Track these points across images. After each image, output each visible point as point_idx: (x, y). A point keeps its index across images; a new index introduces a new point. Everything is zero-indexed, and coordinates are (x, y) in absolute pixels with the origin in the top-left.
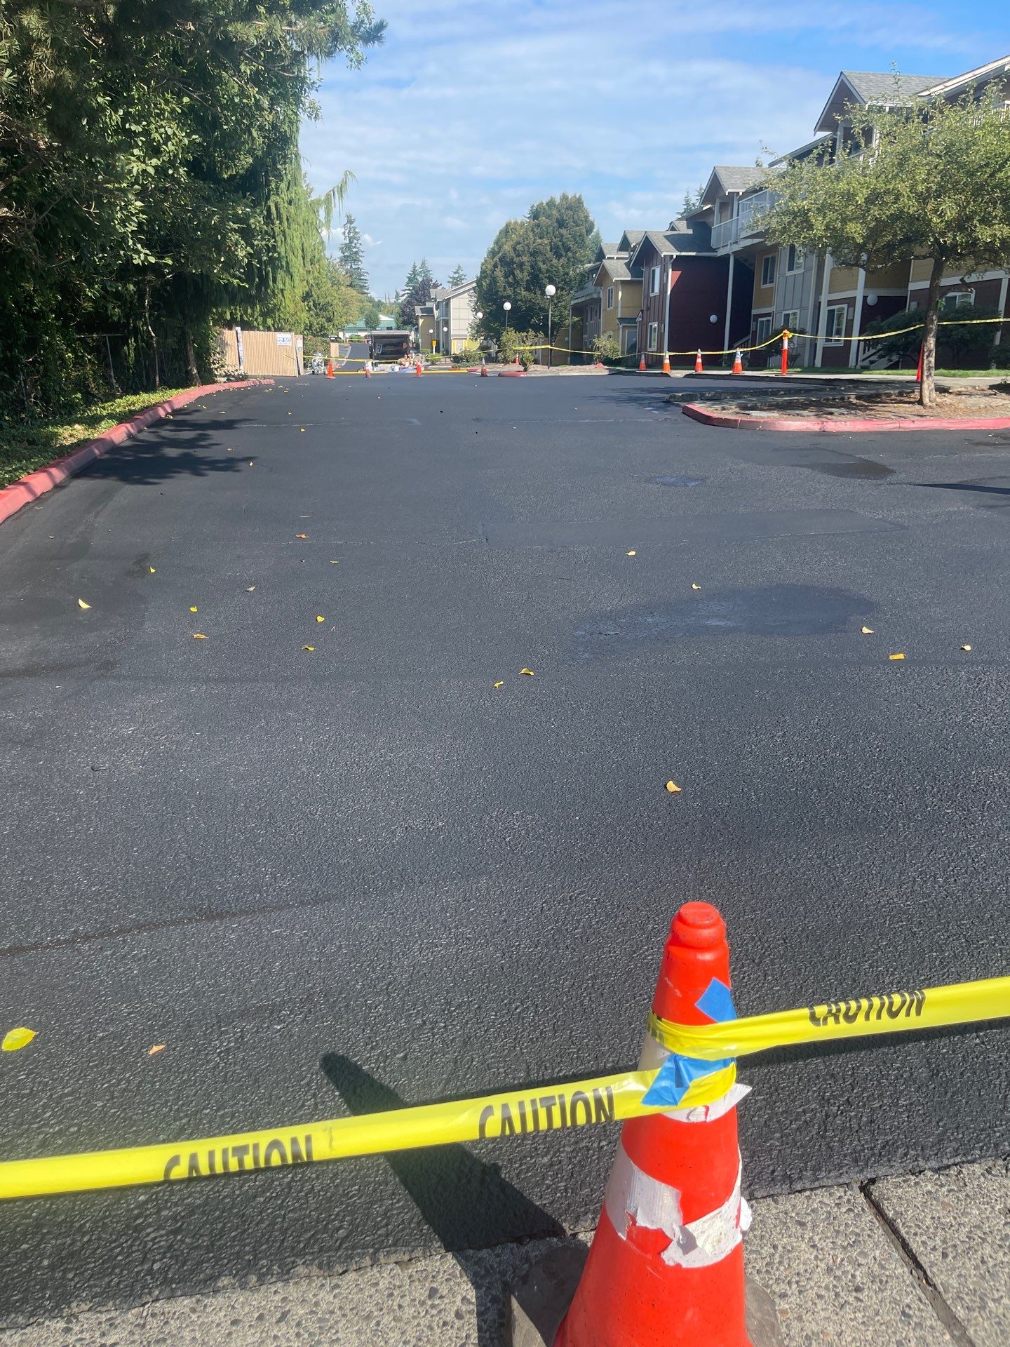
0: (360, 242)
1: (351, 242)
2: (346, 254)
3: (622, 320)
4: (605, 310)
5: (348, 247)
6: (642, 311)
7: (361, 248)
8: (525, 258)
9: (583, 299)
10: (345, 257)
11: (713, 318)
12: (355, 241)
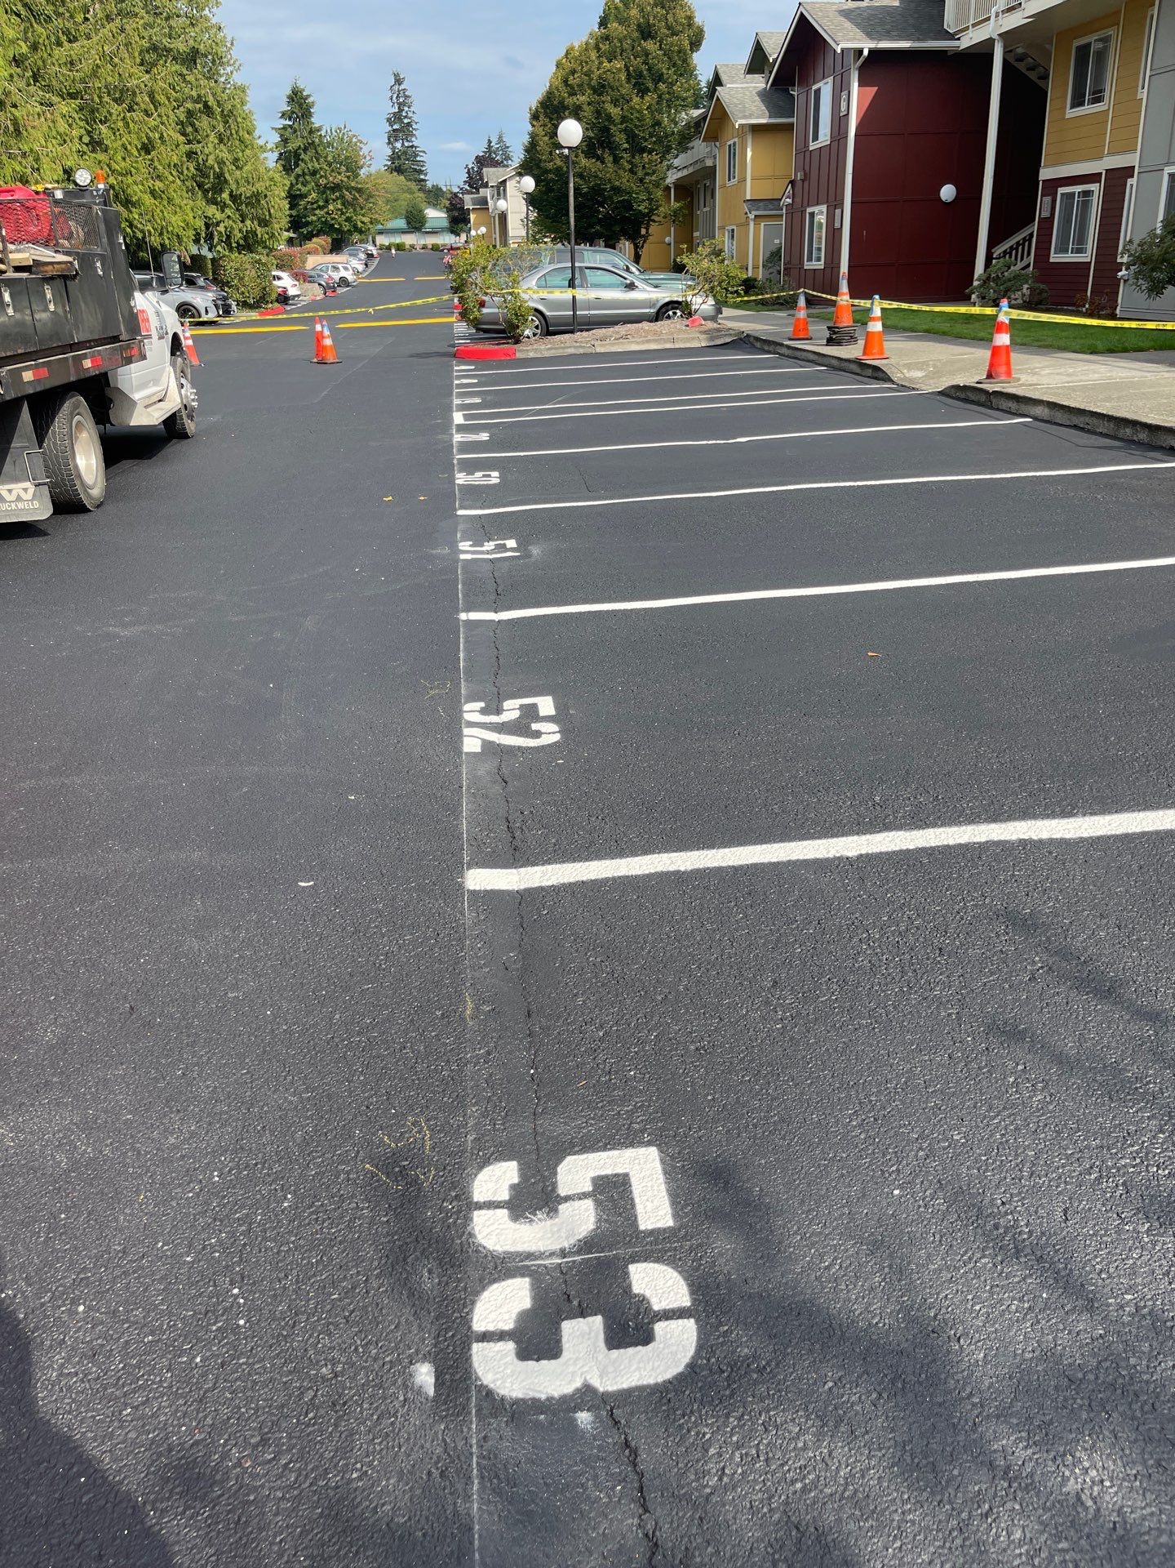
0: (412, 109)
1: (401, 110)
2: (396, 127)
3: (754, 202)
4: (723, 186)
5: (397, 117)
6: (792, 182)
7: (415, 118)
8: (582, 99)
9: (691, 170)
10: (394, 130)
11: (947, 192)
12: (406, 109)
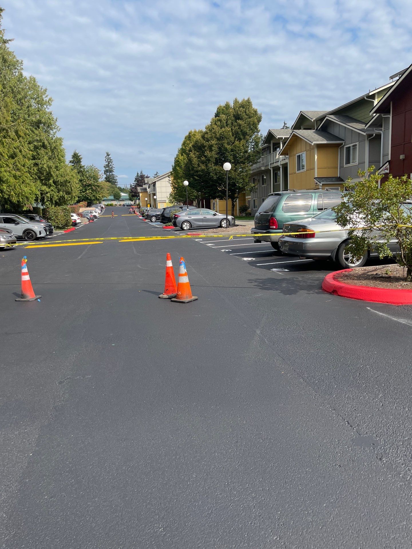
0: (113, 163)
1: (109, 164)
2: (107, 169)
4: (293, 173)
5: (108, 166)
7: (114, 166)
10: (106, 170)
12: (111, 163)
